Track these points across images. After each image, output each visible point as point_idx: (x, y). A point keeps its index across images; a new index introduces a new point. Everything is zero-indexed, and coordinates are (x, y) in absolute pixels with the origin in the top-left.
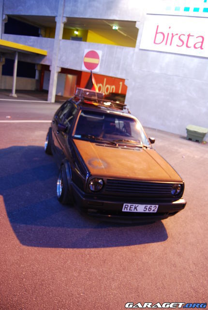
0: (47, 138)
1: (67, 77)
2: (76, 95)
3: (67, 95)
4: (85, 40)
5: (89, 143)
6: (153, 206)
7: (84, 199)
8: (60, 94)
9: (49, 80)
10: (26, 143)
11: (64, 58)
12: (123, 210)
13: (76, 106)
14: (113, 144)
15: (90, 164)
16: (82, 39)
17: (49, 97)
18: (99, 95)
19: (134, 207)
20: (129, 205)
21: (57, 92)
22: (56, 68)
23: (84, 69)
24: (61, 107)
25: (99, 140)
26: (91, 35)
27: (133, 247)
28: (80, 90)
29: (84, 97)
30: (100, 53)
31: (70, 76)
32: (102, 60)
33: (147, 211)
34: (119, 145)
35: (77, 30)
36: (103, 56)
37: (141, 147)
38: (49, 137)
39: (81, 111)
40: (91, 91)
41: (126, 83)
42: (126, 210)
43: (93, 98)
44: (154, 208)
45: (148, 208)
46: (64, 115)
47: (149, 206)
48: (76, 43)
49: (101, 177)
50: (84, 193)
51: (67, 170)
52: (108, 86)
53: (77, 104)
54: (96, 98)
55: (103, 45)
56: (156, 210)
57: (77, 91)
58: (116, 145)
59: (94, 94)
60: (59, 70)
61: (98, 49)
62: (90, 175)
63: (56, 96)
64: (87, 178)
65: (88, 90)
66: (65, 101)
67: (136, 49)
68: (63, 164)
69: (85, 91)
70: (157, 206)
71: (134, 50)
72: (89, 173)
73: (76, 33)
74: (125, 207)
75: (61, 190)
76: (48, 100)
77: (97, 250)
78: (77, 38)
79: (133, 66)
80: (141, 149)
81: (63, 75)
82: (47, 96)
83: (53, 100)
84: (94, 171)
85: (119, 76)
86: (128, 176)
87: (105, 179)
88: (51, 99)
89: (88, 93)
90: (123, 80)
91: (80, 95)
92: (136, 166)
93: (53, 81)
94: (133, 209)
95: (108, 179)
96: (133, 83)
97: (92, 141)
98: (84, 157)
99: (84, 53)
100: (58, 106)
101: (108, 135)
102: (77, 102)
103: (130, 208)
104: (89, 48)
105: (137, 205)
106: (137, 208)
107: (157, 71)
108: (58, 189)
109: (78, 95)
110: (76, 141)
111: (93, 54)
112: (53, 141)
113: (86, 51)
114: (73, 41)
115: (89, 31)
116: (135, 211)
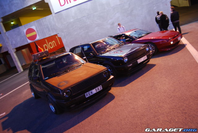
0: (32, 91)
1: (22, 52)
2: (34, 59)
3: (29, 62)
4: (21, 25)
5: (54, 78)
6: (99, 87)
7: (65, 103)
8: (24, 64)
9: (12, 59)
10: (22, 101)
11: (14, 42)
12: (86, 97)
13: (37, 65)
14: (66, 72)
15: (59, 86)
16: (18, 25)
17: (19, 70)
18: (46, 52)
19: (90, 93)
20: (88, 93)
21: (21, 64)
22: (12, 50)
23: (29, 41)
24: (29, 71)
25: (58, 73)
26: (22, 20)
27: (100, 110)
28: (34, 55)
29: (38, 58)
30: (34, 27)
31: (24, 50)
32: (38, 31)
33: (98, 91)
34: (69, 70)
35: (12, 22)
36: (36, 28)
37: (81, 65)
38: (33, 89)
39: (41, 66)
40: (40, 52)
41: (59, 36)
42: (88, 97)
43: (43, 55)
44: (100, 88)
45: (97, 89)
46: (34, 74)
47: (97, 88)
48: (16, 30)
49: (67, 89)
50: (64, 101)
51: (51, 97)
52: (50, 43)
53: (37, 63)
54: (45, 54)
55: (33, 22)
56: (102, 88)
57: (33, 57)
58: (68, 71)
59: (43, 53)
60: (15, 50)
61: (31, 26)
62: (62, 91)
63: (22, 66)
64: (61, 93)
65: (38, 53)
66: (30, 66)
67: (53, 14)
68: (47, 95)
69: (37, 54)
70: (101, 86)
71: (52, 16)
72: (61, 90)
73: (12, 23)
74: (87, 95)
75: (53, 108)
76: (19, 71)
77: (84, 121)
78: (15, 26)
79: (57, 25)
80: (81, 66)
81: (19, 52)
82: (17, 70)
83: (22, 70)
84: (62, 88)
85: (52, 34)
86: (79, 81)
87: (70, 88)
88: (20, 70)
89: (39, 55)
90: (56, 35)
91: (36, 58)
92: (81, 75)
93: (15, 59)
94: (90, 94)
95: (71, 88)
96: (63, 34)
97: (55, 76)
98: (55, 85)
99: (24, 32)
100: (27, 72)
101: (62, 69)
102: (36, 62)
103: (89, 94)
104: (25, 28)
105: (91, 91)
106: (92, 92)
107: (72, 20)
108: (52, 109)
109: (35, 59)
110: (47, 81)
111: (30, 31)
112: (36, 89)
113: (25, 31)
114: (13, 30)
115: (20, 18)
116: (92, 94)
